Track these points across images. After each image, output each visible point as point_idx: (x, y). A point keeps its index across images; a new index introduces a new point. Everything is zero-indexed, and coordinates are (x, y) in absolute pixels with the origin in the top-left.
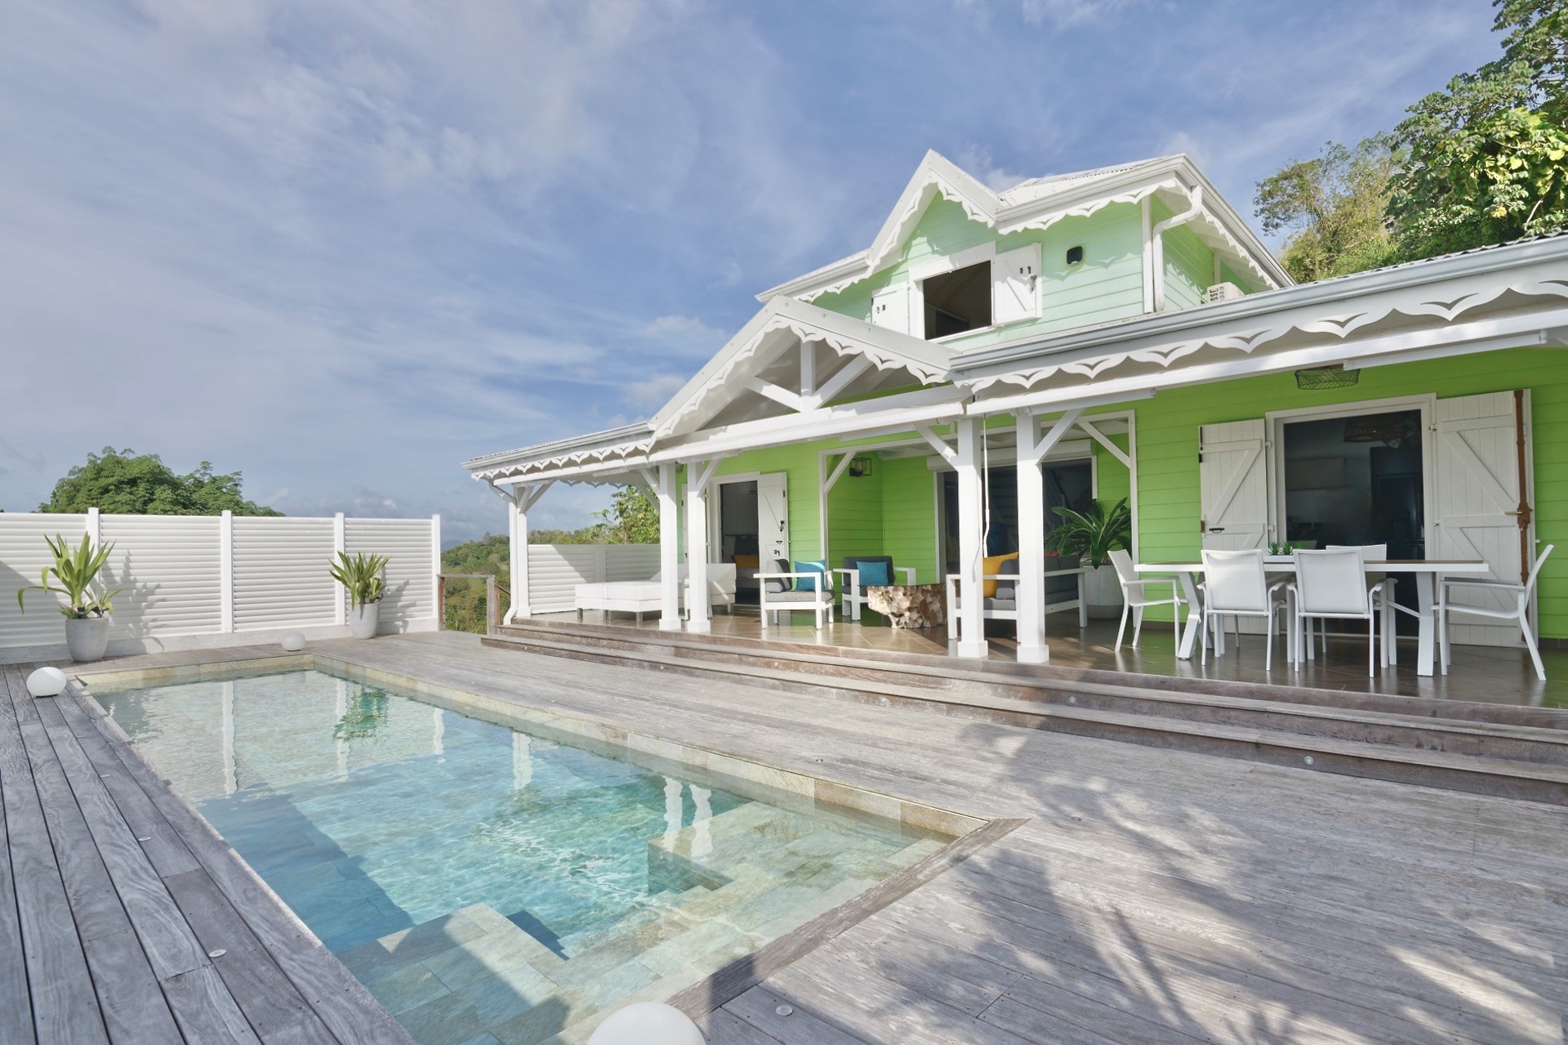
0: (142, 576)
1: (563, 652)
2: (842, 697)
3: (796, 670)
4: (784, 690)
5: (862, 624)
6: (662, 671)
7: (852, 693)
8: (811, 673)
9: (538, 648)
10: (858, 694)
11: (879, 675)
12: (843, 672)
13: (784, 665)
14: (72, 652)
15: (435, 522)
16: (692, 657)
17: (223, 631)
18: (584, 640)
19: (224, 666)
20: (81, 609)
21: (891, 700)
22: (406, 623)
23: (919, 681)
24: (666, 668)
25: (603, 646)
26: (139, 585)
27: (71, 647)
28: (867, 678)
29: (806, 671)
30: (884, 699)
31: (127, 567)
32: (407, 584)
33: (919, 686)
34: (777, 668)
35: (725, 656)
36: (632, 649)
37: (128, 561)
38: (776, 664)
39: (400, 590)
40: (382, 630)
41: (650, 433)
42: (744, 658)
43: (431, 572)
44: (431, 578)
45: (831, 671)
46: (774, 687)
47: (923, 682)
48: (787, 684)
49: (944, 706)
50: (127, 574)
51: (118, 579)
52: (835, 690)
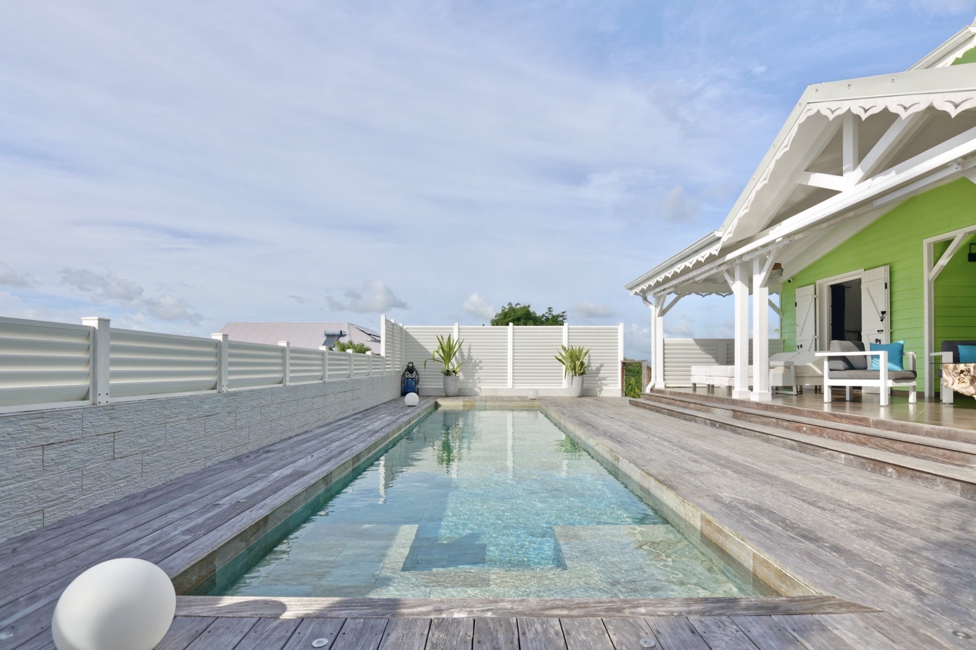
0: (475, 356)
1: (665, 411)
2: (849, 463)
3: (821, 435)
4: (800, 451)
5: (954, 407)
6: (717, 428)
7: (860, 459)
8: (833, 439)
9: (653, 408)
10: (863, 460)
11: (898, 446)
12: (863, 441)
13: (811, 430)
14: (445, 392)
15: (621, 328)
16: (744, 420)
17: (508, 387)
18: (681, 404)
19: (497, 404)
20: (448, 371)
21: (898, 472)
22: (601, 390)
23: (944, 456)
24: (720, 426)
25: (691, 409)
26: (473, 361)
27: (445, 389)
28: (886, 448)
29: (830, 437)
30: (890, 470)
31: (470, 352)
32: (602, 366)
33: (943, 462)
34: (805, 432)
35: (767, 419)
36: (707, 411)
37: (470, 349)
38: (805, 429)
39: (598, 369)
40: (585, 393)
41: (719, 239)
42: (780, 422)
43: (617, 360)
44: (617, 363)
45: (852, 438)
46: (792, 448)
47: (948, 458)
48: (804, 447)
49: (958, 485)
50: (469, 355)
51: (466, 357)
52: (843, 456)
